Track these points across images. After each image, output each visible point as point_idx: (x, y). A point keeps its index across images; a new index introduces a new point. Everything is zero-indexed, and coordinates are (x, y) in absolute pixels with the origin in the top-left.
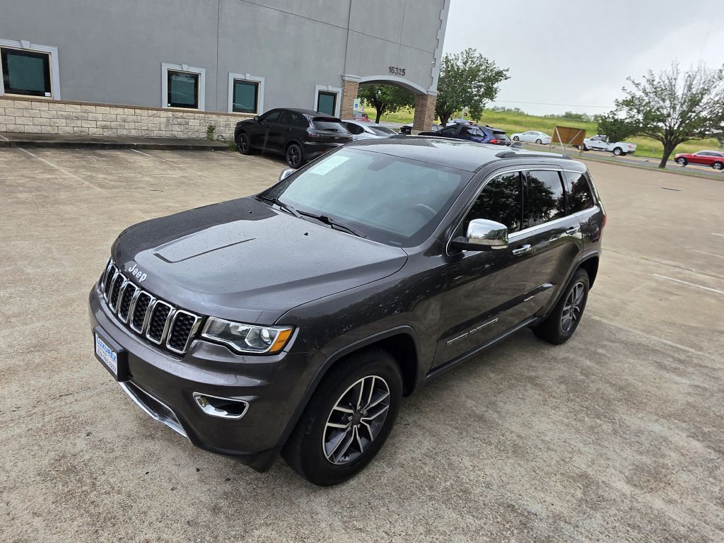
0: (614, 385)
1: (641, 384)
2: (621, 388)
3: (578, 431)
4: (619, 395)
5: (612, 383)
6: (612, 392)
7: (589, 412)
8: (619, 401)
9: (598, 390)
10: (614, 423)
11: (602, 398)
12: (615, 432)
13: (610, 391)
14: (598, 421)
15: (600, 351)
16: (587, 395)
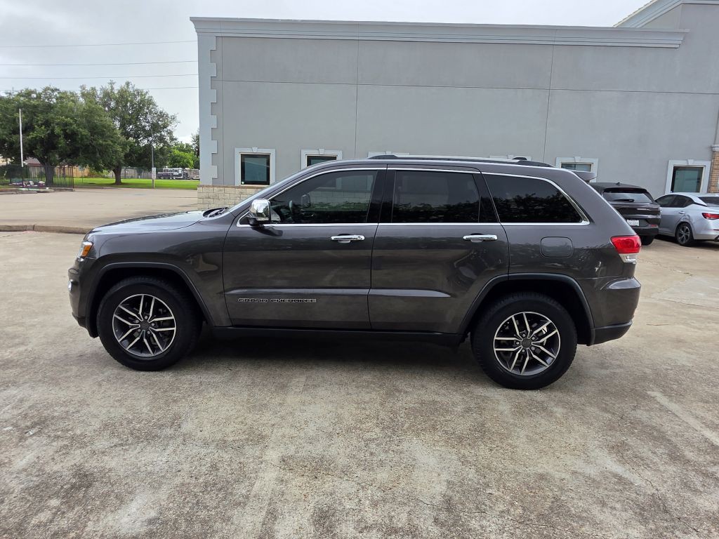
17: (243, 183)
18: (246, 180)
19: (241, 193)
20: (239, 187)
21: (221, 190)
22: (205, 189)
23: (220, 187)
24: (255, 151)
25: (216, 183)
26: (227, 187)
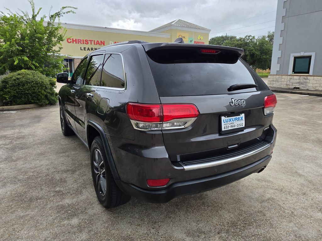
0: (37, 199)
1: (22, 214)
2: (31, 200)
3: (30, 168)
4: (29, 196)
5: (39, 199)
6: (34, 193)
7: (34, 177)
8: (26, 192)
9: (42, 189)
10: (19, 181)
11: (35, 187)
12: (15, 178)
13: (35, 194)
14: (27, 177)
15: (75, 221)
16: (43, 183)
17: (293, 73)
18: (295, 71)
19: (291, 79)
20: (289, 75)
21: (280, 77)
22: (272, 77)
23: (279, 75)
24: (302, 54)
25: (278, 73)
26: (283, 75)
